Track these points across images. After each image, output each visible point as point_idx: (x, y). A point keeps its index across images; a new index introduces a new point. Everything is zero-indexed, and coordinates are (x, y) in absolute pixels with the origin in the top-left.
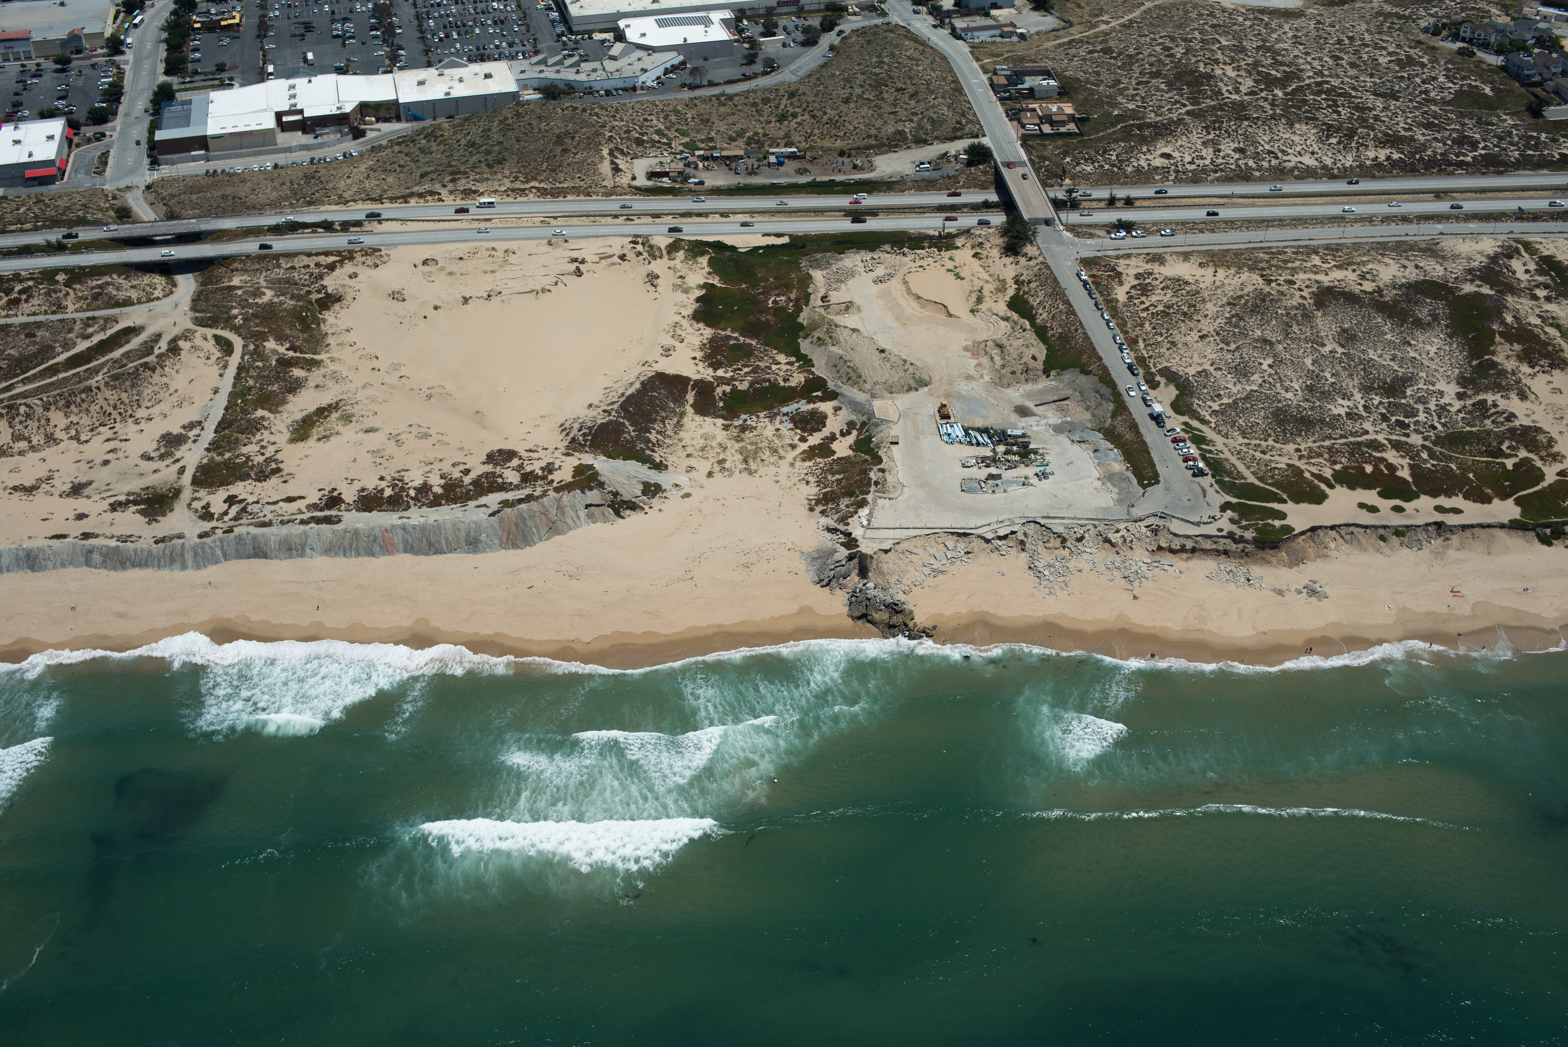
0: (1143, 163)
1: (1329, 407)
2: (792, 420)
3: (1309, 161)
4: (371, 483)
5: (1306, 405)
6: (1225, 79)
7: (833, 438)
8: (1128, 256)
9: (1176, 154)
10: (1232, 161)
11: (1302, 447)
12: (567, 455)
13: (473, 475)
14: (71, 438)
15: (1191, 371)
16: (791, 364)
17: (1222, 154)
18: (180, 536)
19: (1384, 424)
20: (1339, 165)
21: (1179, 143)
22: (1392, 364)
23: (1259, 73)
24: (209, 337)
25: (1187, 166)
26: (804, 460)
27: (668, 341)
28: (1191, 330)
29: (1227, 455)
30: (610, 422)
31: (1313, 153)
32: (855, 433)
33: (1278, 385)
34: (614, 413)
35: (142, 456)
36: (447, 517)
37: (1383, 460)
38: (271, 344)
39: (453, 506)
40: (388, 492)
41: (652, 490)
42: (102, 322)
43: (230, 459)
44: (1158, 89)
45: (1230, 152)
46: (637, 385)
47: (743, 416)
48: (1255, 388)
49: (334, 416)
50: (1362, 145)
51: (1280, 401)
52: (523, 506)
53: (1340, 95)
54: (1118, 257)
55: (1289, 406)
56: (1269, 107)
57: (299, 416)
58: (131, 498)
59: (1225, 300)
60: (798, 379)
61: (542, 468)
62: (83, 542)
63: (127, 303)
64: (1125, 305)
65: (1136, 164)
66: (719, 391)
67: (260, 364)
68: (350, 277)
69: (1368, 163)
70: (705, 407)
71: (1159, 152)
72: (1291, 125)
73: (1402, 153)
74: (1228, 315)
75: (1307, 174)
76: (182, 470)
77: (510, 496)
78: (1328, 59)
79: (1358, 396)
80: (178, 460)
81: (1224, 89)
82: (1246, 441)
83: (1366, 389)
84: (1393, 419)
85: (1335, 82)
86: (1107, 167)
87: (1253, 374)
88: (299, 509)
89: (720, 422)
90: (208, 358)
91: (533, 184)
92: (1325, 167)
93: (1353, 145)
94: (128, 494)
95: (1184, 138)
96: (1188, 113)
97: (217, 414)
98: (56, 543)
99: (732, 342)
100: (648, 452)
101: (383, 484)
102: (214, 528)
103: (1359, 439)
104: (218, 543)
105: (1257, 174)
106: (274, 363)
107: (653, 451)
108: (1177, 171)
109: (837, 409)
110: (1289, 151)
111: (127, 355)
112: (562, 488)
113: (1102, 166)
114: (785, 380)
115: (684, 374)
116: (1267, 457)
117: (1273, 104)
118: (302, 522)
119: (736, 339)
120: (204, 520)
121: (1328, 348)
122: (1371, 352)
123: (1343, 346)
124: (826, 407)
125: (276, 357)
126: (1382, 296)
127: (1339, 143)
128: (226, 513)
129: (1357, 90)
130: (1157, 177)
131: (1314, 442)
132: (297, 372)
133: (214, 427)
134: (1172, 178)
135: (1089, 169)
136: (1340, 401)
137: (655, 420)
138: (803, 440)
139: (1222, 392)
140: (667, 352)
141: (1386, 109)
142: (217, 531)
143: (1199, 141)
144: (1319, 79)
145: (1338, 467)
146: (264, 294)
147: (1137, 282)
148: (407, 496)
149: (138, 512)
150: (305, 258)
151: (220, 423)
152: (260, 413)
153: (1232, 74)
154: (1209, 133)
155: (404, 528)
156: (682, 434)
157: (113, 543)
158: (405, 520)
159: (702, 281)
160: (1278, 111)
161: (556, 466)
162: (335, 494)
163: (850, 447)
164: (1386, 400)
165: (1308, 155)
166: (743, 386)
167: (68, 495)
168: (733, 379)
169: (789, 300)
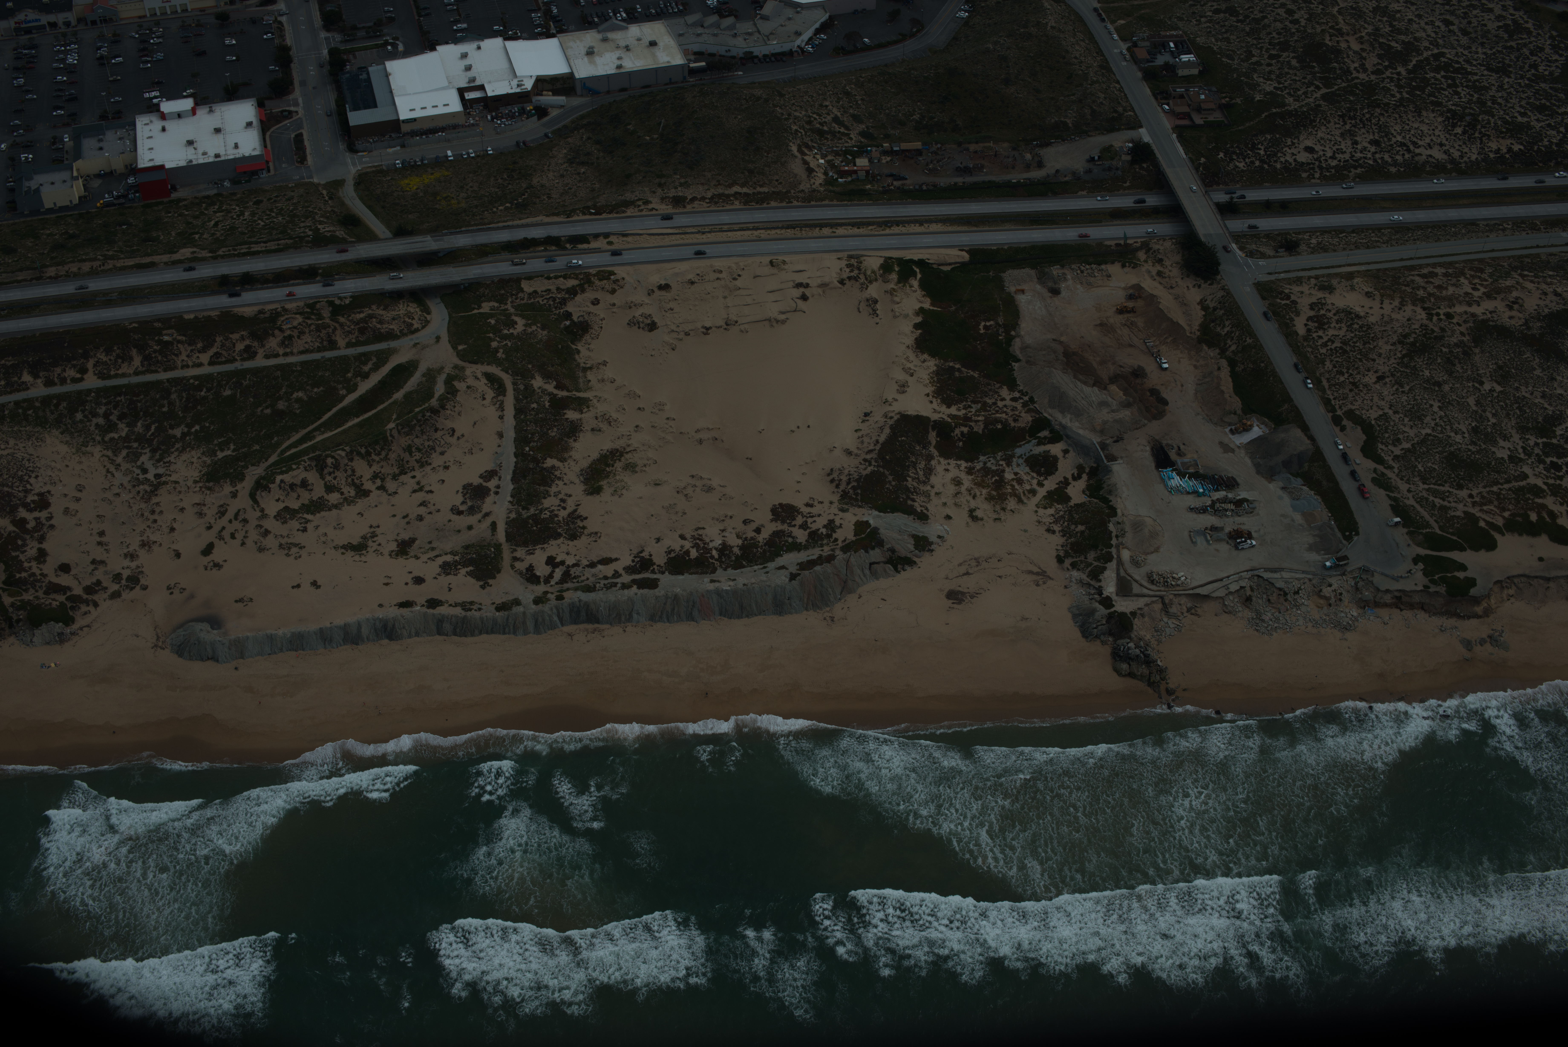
0: (1289, 158)
1: (1493, 449)
2: (1026, 461)
3: (1437, 154)
4: (677, 544)
5: (1473, 448)
6: (1351, 53)
7: (1066, 483)
8: (1299, 281)
9: (1318, 148)
10: (1369, 155)
11: (1474, 492)
12: (843, 510)
13: (765, 535)
14: (378, 488)
15: (1373, 414)
16: (1014, 399)
17: (1359, 147)
18: (517, 602)
19: (1541, 466)
20: (1465, 159)
21: (1320, 134)
22: (1542, 401)
23: (1381, 45)
24: (479, 375)
25: (1330, 161)
26: (1045, 508)
27: (901, 376)
28: (1369, 370)
29: (1411, 502)
30: (873, 472)
31: (1441, 145)
32: (1085, 477)
33: (1448, 427)
34: (873, 463)
35: (452, 510)
36: (753, 581)
37: (1543, 507)
38: (538, 382)
39: (756, 567)
40: (694, 554)
41: (923, 544)
42: (374, 360)
43: (535, 515)
44: (1290, 67)
45: (1366, 145)
46: (887, 431)
47: (982, 458)
48: (1429, 431)
49: (618, 465)
50: (1485, 135)
51: (1451, 445)
52: (818, 568)
53: (1457, 71)
54: (1290, 281)
55: (1459, 449)
56: (1396, 90)
57: (585, 464)
58: (457, 558)
59: (1395, 338)
60: (1026, 419)
61: (825, 526)
62: (431, 611)
63: (391, 336)
64: (1306, 339)
65: (1282, 159)
66: (957, 431)
67: (535, 405)
68: (593, 304)
69: (1492, 155)
70: (947, 449)
71: (1302, 146)
72: (1418, 112)
73: (1521, 144)
74: (1399, 355)
75: (1438, 169)
76: (494, 525)
77: (803, 556)
78: (1440, 24)
79: (1516, 438)
80: (487, 515)
81: (1352, 66)
82: (1426, 486)
83: (1523, 429)
84: (1548, 460)
85: (1450, 54)
86: (1257, 163)
87: (1425, 416)
88: (616, 572)
89: (964, 464)
90: (484, 399)
91: (736, 189)
92: (1453, 161)
93: (1477, 135)
94: (452, 553)
95: (1323, 128)
96: (1324, 97)
97: (510, 461)
98: (405, 611)
99: (957, 374)
100: (910, 502)
101: (687, 545)
102: (546, 593)
103: (1522, 483)
104: (555, 610)
105: (1393, 170)
106: (547, 404)
107: (914, 500)
108: (1320, 168)
109: (1066, 452)
110: (1420, 143)
111: (407, 396)
112: (847, 548)
113: (1252, 162)
114: (1015, 420)
115: (924, 414)
116: (1446, 503)
117: (1399, 86)
118: (625, 586)
119: (959, 370)
120: (532, 583)
121: (1487, 386)
122: (1523, 388)
123: (1499, 384)
124: (1056, 449)
125: (547, 398)
126: (1529, 328)
127: (1464, 133)
128: (551, 576)
129: (1471, 64)
130: (1304, 175)
131: (1485, 487)
132: (571, 415)
133: (509, 477)
134: (1317, 175)
135: (1241, 165)
136: (1502, 443)
137: (909, 466)
138: (1041, 484)
139: (1401, 436)
140: (903, 388)
141: (1501, 88)
142: (549, 596)
143: (1338, 132)
144: (1436, 51)
145: (1506, 514)
146: (516, 323)
147: (1312, 313)
148: (712, 557)
149: (469, 574)
150: (546, 281)
151: (514, 472)
152: (550, 462)
153: (1356, 47)
154: (1345, 124)
155: (719, 593)
156: (933, 479)
157: (458, 611)
158: (717, 584)
159: (917, 306)
160: (1406, 95)
161: (837, 523)
162: (645, 554)
163: (1084, 492)
164: (1540, 441)
165: (1437, 147)
166: (979, 428)
167: (397, 555)
168: (967, 419)
169: (997, 324)
